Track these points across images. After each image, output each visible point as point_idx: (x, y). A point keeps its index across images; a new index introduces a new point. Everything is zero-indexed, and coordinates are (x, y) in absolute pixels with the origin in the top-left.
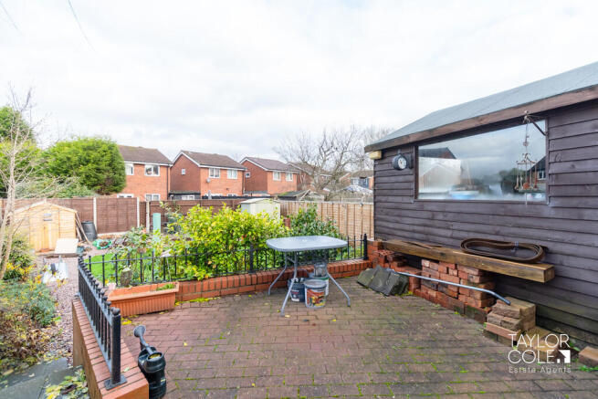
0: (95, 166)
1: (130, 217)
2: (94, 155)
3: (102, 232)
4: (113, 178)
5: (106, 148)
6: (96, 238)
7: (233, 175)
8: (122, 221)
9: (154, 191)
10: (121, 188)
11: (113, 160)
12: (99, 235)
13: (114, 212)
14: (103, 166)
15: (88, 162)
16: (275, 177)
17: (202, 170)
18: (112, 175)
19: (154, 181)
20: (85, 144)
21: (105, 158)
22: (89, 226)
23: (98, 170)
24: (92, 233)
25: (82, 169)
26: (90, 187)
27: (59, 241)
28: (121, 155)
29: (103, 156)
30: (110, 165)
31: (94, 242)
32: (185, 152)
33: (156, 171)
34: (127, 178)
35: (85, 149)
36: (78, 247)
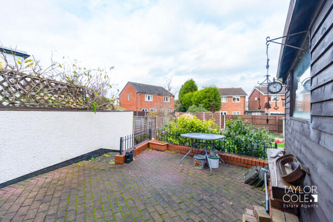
0: (208, 99)
2: (208, 94)
4: (216, 104)
5: (213, 91)
9: (237, 110)
10: (219, 109)
11: (215, 96)
14: (211, 99)
15: (206, 98)
17: (266, 97)
18: (215, 103)
19: (237, 105)
21: (212, 95)
23: (210, 101)
25: (204, 101)
26: (206, 108)
28: (219, 93)
30: (214, 98)
32: (257, 88)
33: (238, 99)
34: (222, 104)
35: (205, 92)
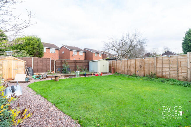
0: (32, 46)
1: (47, 66)
2: (32, 42)
3: (36, 72)
4: (39, 52)
5: (37, 40)
6: (33, 75)
7: (81, 54)
8: (44, 68)
10: (42, 56)
11: (39, 45)
12: (34, 74)
13: (41, 64)
14: (35, 46)
15: (29, 45)
16: (96, 55)
17: (71, 51)
18: (38, 50)
20: (28, 38)
22: (30, 69)
23: (34, 48)
24: (31, 73)
25: (27, 47)
26: (30, 55)
27: (17, 75)
29: (35, 43)
30: (38, 47)
31: (33, 76)
32: (64, 45)
33: (54, 51)
34: (44, 53)
35: (28, 40)
36: (26, 78)
